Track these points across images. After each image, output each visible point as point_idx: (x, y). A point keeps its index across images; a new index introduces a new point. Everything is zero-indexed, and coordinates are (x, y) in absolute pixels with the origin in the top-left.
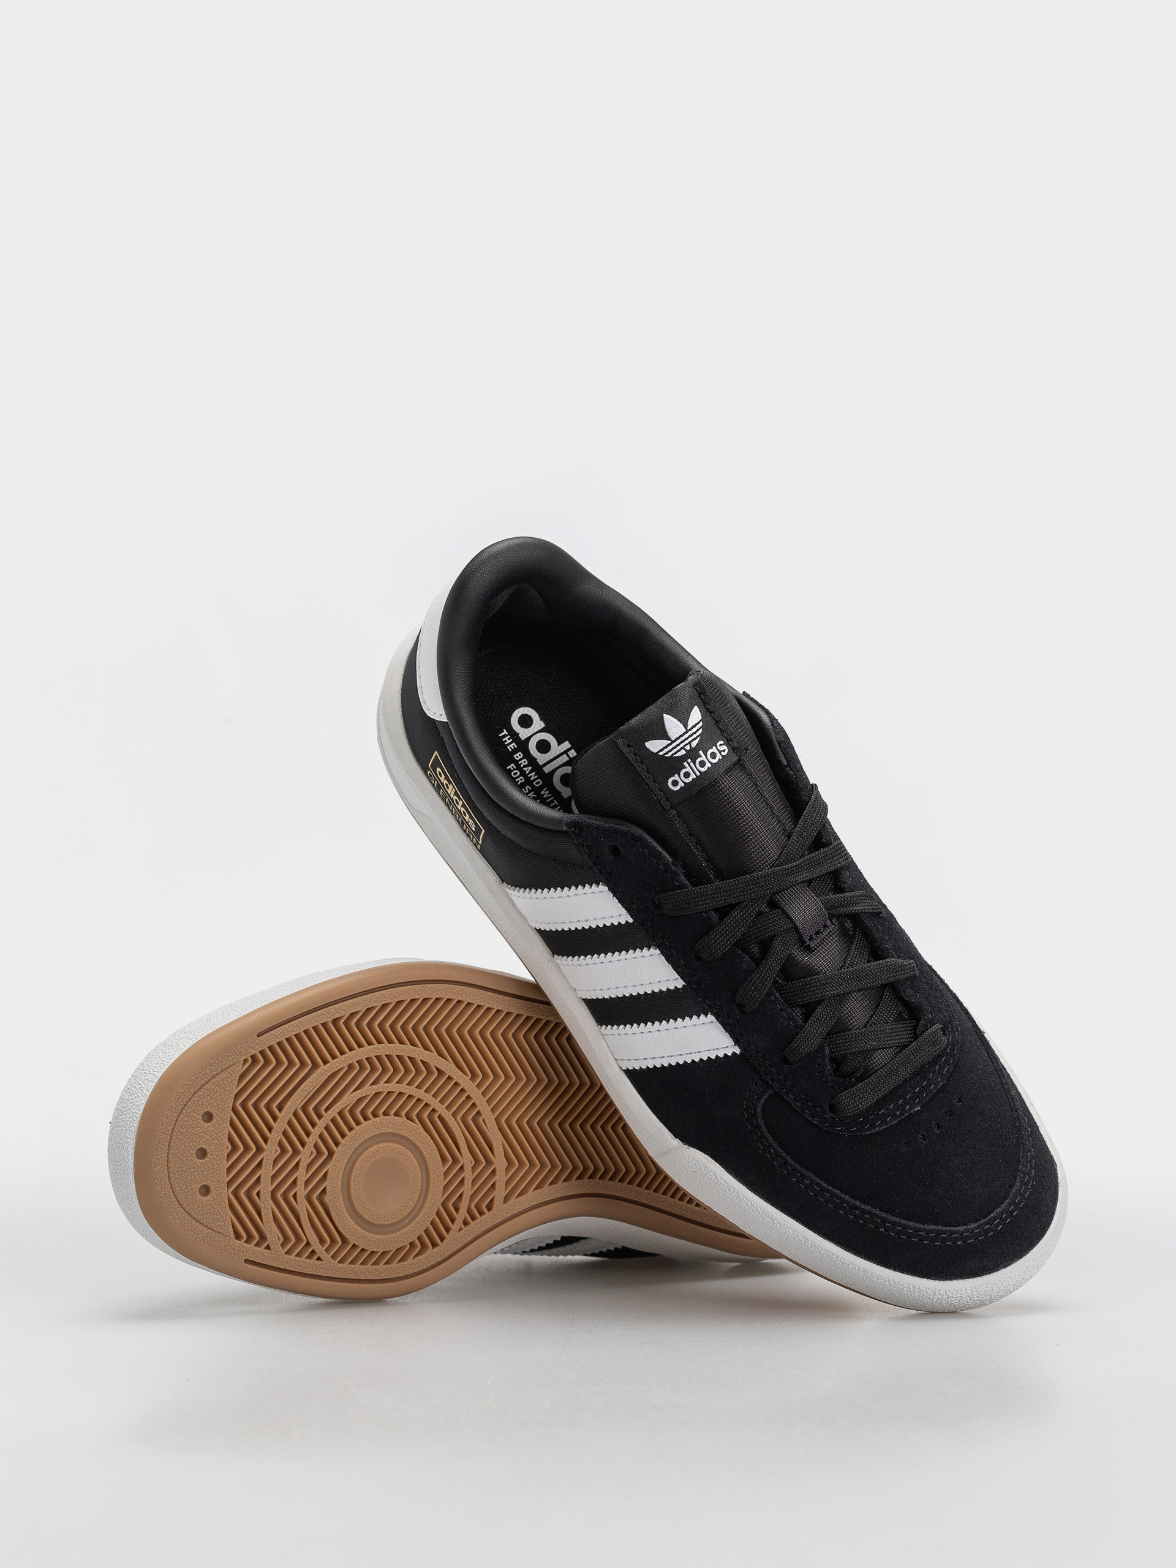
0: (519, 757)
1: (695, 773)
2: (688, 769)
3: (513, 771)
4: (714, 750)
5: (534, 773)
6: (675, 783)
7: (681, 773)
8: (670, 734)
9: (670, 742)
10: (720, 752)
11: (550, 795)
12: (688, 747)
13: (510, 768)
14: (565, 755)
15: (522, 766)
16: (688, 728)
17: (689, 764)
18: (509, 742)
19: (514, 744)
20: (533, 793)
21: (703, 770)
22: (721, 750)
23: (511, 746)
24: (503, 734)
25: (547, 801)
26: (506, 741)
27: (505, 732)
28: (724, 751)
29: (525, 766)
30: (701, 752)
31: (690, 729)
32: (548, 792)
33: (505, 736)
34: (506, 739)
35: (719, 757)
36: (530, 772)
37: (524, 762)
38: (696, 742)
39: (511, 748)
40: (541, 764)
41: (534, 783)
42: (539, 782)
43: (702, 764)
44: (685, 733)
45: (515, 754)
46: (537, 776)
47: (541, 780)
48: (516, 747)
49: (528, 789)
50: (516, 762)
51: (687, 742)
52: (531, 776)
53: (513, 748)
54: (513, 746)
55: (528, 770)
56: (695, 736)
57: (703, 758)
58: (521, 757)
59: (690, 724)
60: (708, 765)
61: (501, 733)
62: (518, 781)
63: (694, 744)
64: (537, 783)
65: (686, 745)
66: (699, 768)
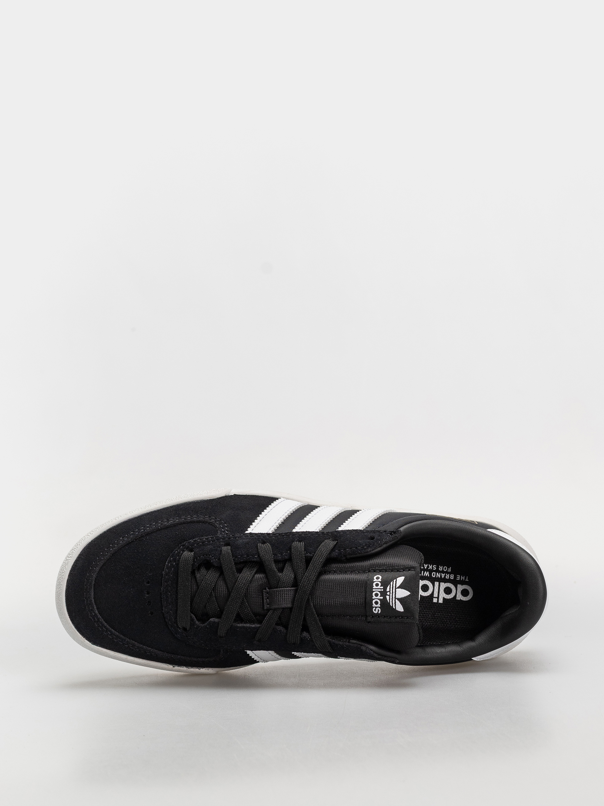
0: (451, 577)
1: (375, 589)
2: (379, 587)
3: (447, 569)
4: (379, 605)
5: (439, 577)
6: (378, 578)
7: (380, 583)
8: (400, 589)
9: (397, 587)
10: (376, 607)
11: (424, 575)
12: (388, 593)
13: (449, 568)
14: (437, 597)
15: (447, 574)
16: (396, 600)
17: (381, 589)
18: (462, 578)
19: (459, 579)
20: (431, 569)
21: (374, 593)
22: (377, 609)
23: (459, 578)
24: (467, 579)
25: (423, 572)
26: (463, 577)
27: (467, 580)
28: (375, 610)
29: (445, 575)
30: (382, 598)
31: (395, 600)
32: (426, 576)
33: (465, 579)
34: (464, 578)
35: (374, 605)
36: (441, 575)
37: (447, 577)
38: (388, 599)
39: (458, 577)
40: (441, 583)
41: (435, 573)
42: (434, 575)
43: (377, 595)
44: (395, 597)
45: (454, 576)
46: (437, 577)
47: (434, 577)
48: (457, 579)
49: (434, 568)
50: (450, 573)
51: (391, 595)
52: (439, 574)
53: (457, 577)
54: (458, 578)
55: (443, 575)
56: (391, 600)
57: (379, 597)
58: (451, 578)
59: (397, 602)
60: (374, 597)
61: (468, 577)
62: (441, 567)
63: (388, 597)
64: (434, 574)
65: (390, 593)
66: (376, 592)
